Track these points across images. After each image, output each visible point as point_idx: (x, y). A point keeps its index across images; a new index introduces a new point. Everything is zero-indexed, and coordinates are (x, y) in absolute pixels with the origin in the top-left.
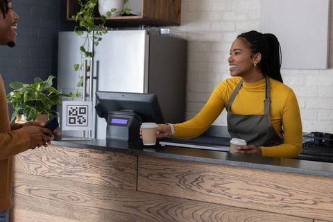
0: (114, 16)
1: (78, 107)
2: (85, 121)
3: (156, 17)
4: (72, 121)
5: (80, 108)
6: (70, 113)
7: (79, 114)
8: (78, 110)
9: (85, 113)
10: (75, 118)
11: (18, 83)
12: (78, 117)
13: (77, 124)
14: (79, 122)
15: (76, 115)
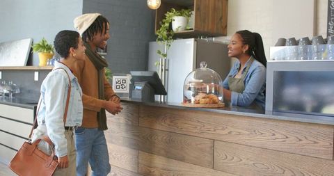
0: (180, 31)
1: (122, 79)
3: (206, 30)
6: (117, 83)
7: (122, 84)
9: (125, 83)
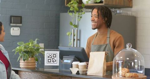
1: (52, 54)
2: (55, 61)
4: (49, 61)
5: (53, 55)
6: (48, 57)
7: (53, 58)
8: (52, 55)
9: (56, 57)
10: (51, 60)
11: (21, 42)
12: (53, 59)
13: (52, 62)
14: (53, 61)
15: (51, 58)
